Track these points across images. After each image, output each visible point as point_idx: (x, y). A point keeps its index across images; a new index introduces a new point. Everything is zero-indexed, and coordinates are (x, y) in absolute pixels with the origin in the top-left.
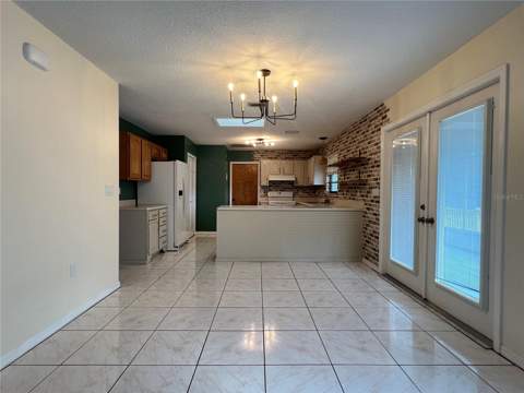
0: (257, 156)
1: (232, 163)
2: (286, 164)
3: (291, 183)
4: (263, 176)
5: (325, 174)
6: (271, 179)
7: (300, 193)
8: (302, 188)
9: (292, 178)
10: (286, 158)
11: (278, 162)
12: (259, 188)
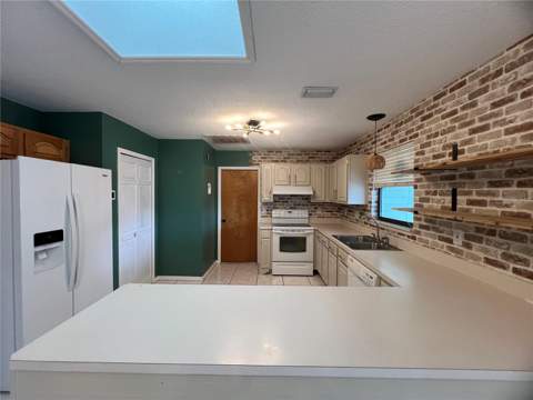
0: (255, 158)
1: (220, 169)
2: (299, 170)
3: (307, 198)
4: (264, 187)
5: (369, 187)
6: (275, 193)
7: (319, 212)
8: (322, 205)
9: (307, 191)
10: (298, 161)
11: (287, 166)
12: (259, 204)
